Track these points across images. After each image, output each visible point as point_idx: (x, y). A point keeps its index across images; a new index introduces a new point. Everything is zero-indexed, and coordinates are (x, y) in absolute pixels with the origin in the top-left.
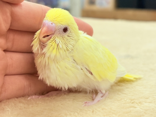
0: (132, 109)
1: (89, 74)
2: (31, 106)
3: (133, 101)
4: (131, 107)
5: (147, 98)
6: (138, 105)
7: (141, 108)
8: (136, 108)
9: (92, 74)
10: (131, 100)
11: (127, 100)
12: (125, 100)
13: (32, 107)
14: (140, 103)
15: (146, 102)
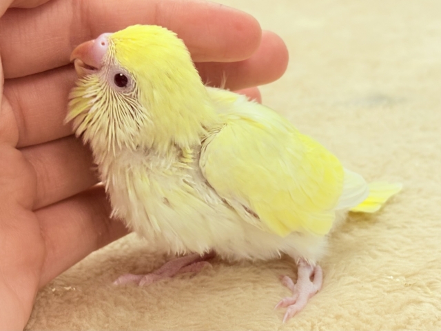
6: (426, 293)
14: (430, 285)
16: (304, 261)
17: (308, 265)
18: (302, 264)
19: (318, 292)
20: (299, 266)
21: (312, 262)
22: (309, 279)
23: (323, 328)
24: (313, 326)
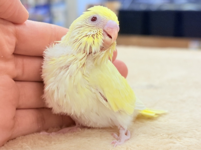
0: (171, 145)
1: (104, 100)
2: (53, 143)
3: (170, 136)
4: (170, 143)
5: (186, 133)
6: (177, 140)
7: (181, 144)
8: (175, 143)
9: (107, 101)
10: (169, 135)
11: (163, 135)
12: (161, 135)
13: (55, 144)
14: (179, 138)
15: (185, 137)
16: (122, 127)
17: (124, 129)
18: (121, 128)
19: (129, 139)
20: (120, 129)
21: (126, 127)
22: (124, 134)
23: (132, 149)
24: (127, 149)
